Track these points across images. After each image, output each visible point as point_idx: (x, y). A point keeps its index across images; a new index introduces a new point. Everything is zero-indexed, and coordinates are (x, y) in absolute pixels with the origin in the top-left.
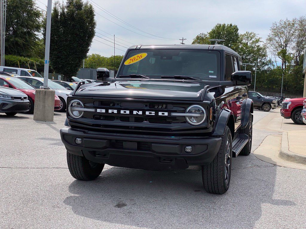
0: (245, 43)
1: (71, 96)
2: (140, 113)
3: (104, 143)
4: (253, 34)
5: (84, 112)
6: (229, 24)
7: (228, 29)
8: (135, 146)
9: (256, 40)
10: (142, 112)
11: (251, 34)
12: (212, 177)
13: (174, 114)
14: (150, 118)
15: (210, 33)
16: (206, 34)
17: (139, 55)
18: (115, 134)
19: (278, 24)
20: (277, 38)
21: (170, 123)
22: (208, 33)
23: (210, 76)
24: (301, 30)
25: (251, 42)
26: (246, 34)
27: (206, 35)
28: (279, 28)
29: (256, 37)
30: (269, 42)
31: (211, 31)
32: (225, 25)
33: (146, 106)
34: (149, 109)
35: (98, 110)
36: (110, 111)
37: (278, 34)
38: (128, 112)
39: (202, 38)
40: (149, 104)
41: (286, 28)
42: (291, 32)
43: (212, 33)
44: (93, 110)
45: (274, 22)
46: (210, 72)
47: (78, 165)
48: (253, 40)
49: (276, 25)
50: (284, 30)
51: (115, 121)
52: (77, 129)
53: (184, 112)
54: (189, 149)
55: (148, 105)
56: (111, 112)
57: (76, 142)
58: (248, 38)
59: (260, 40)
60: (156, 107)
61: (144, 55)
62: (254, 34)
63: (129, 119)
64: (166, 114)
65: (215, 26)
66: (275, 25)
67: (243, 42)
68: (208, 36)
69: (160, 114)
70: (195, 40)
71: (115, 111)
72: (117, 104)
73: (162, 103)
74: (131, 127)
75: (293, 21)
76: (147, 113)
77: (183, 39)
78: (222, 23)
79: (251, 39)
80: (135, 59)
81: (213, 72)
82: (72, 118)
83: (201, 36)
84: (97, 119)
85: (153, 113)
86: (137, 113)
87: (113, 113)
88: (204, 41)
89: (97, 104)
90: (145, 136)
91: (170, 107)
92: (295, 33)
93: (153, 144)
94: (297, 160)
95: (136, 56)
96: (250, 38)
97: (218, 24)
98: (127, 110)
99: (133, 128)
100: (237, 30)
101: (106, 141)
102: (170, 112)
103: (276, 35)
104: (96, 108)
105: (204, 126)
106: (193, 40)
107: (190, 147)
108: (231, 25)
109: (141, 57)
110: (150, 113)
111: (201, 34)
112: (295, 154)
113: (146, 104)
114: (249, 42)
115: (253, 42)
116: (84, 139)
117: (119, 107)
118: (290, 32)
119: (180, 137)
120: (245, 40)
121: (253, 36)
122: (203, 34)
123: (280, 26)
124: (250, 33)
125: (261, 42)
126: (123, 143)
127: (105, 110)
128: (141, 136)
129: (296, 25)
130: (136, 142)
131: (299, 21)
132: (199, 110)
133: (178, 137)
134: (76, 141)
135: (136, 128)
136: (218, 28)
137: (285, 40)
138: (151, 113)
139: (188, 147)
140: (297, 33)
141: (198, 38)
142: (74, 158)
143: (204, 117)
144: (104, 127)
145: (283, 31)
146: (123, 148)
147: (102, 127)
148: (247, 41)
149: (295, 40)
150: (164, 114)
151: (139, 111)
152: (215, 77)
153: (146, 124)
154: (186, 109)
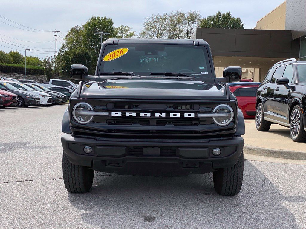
0: (120, 37)
1: (76, 98)
2: (164, 115)
3: (122, 151)
4: (127, 28)
5: (94, 116)
6: (104, 17)
7: (104, 22)
8: (157, 151)
9: (131, 34)
10: (166, 114)
11: (125, 28)
12: (232, 179)
13: (200, 115)
14: (174, 121)
15: (84, 26)
16: (81, 26)
17: (119, 50)
18: (133, 140)
19: (151, 19)
20: (150, 33)
21: (196, 124)
22: (83, 26)
23: (202, 73)
24: (172, 25)
25: (126, 35)
26: (121, 28)
27: (81, 28)
28: (151, 22)
29: (130, 31)
30: (143, 36)
31: (86, 23)
32: (99, 18)
33: (170, 107)
34: (173, 110)
35: (113, 114)
36: (128, 114)
37: (151, 28)
38: (149, 115)
39: (78, 31)
40: (173, 105)
41: (158, 22)
42: (163, 27)
43: (87, 25)
44: (106, 114)
45: (147, 17)
46: (200, 68)
47: (78, 176)
48: (127, 33)
49: (149, 19)
50: (156, 24)
51: (133, 125)
52: (83, 136)
53: (211, 112)
54: (217, 151)
55: (172, 107)
56: (129, 116)
57: (85, 151)
58: (123, 32)
59: (134, 34)
60: (179, 108)
61: (125, 50)
62: (129, 28)
63: (149, 122)
64: (193, 115)
65: (90, 18)
66: (147, 20)
67: (118, 35)
68: (82, 28)
69: (186, 115)
70: (69, 33)
71: (134, 114)
72: (135, 106)
73: (185, 104)
74: (152, 131)
75: (165, 16)
76: (172, 115)
77: (56, 32)
78: (97, 16)
79: (126, 33)
80: (116, 55)
81: (203, 68)
82: (78, 124)
83: (75, 29)
84: (110, 123)
85: (178, 115)
86: (159, 115)
87: (131, 116)
88: (79, 34)
89: (111, 106)
90: (169, 140)
91: (196, 107)
92: (166, 28)
93: (180, 149)
94: (260, 153)
95: (115, 51)
96: (124, 32)
97: (93, 17)
98: (148, 112)
99: (154, 132)
100: (111, 23)
101: (125, 148)
102: (196, 112)
103: (149, 29)
104: (110, 111)
105: (231, 125)
106: (68, 33)
107: (218, 150)
108: (105, 18)
109: (122, 52)
110: (174, 115)
111: (75, 26)
112: (257, 147)
113: (170, 105)
114: (123, 36)
115: (128, 36)
116: (98, 147)
117: (138, 109)
118: (161, 27)
119: (207, 139)
120: (120, 33)
121: (127, 29)
122: (78, 27)
123: (152, 21)
124: (124, 26)
125: (135, 35)
126: (143, 149)
127: (121, 113)
128: (164, 140)
129: (167, 21)
130: (159, 147)
131: (169, 16)
132: (223, 110)
133: (205, 139)
134: (85, 149)
135: (158, 132)
136: (93, 20)
137: (157, 34)
138: (176, 115)
139: (215, 150)
140: (168, 28)
141: (72, 30)
142: (73, 169)
143: (231, 117)
144: (115, 132)
145: (155, 26)
146: (143, 155)
147: (113, 132)
148: (122, 35)
149: (166, 34)
150: (190, 115)
151: (162, 113)
152: (206, 73)
153: (169, 127)
154: (213, 109)
